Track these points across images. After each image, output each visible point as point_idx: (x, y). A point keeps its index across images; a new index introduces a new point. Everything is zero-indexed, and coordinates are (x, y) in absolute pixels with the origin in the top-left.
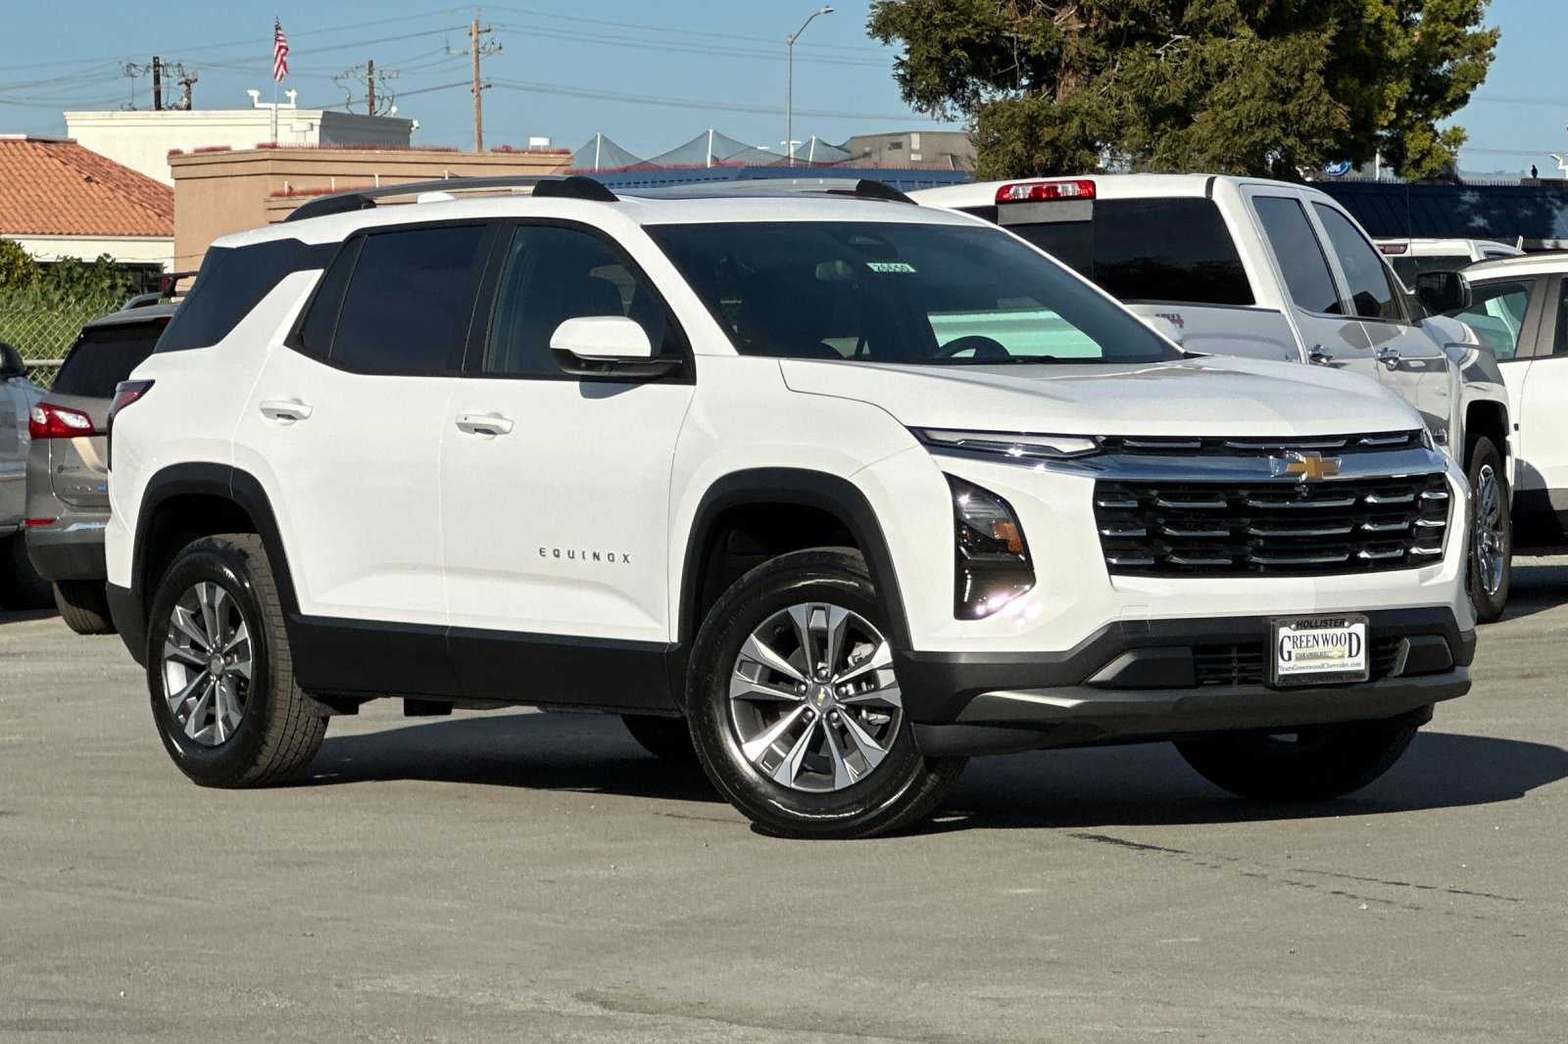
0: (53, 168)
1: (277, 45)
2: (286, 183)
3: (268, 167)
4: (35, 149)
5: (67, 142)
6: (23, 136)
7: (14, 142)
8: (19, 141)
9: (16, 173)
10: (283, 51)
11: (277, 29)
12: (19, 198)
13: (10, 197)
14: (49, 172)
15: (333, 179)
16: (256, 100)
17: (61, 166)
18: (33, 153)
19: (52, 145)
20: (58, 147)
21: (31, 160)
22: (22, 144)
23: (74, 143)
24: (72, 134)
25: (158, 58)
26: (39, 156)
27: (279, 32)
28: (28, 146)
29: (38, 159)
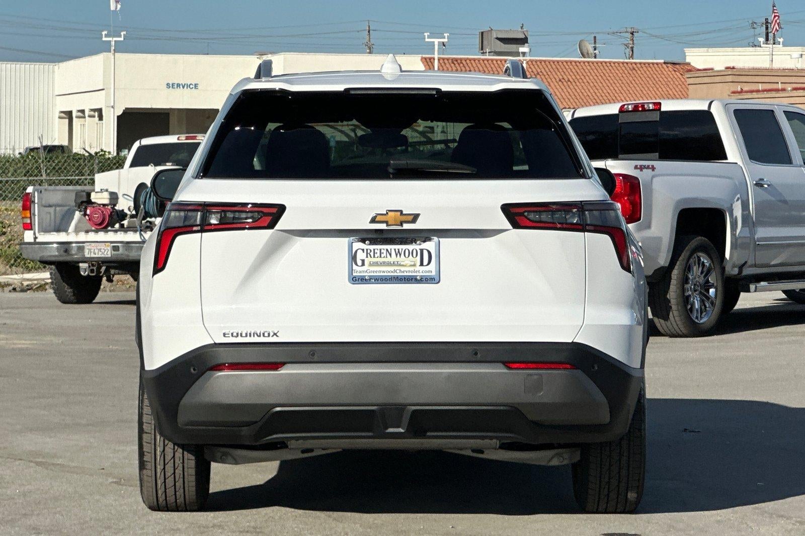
0: (676, 76)
1: (773, 16)
2: (739, 87)
3: (729, 78)
4: (668, 67)
5: (685, 64)
6: (662, 61)
7: (657, 64)
8: (660, 63)
9: (657, 80)
10: (777, 18)
11: (773, 7)
12: (657, 92)
13: (653, 92)
14: (674, 79)
15: (760, 85)
16: (762, 43)
17: (680, 76)
18: (667, 70)
19: (677, 65)
20: (680, 66)
21: (665, 73)
22: (662, 65)
23: (689, 64)
24: (688, 60)
25: (768, 19)
26: (669, 71)
27: (775, 8)
28: (664, 66)
29: (669, 73)
